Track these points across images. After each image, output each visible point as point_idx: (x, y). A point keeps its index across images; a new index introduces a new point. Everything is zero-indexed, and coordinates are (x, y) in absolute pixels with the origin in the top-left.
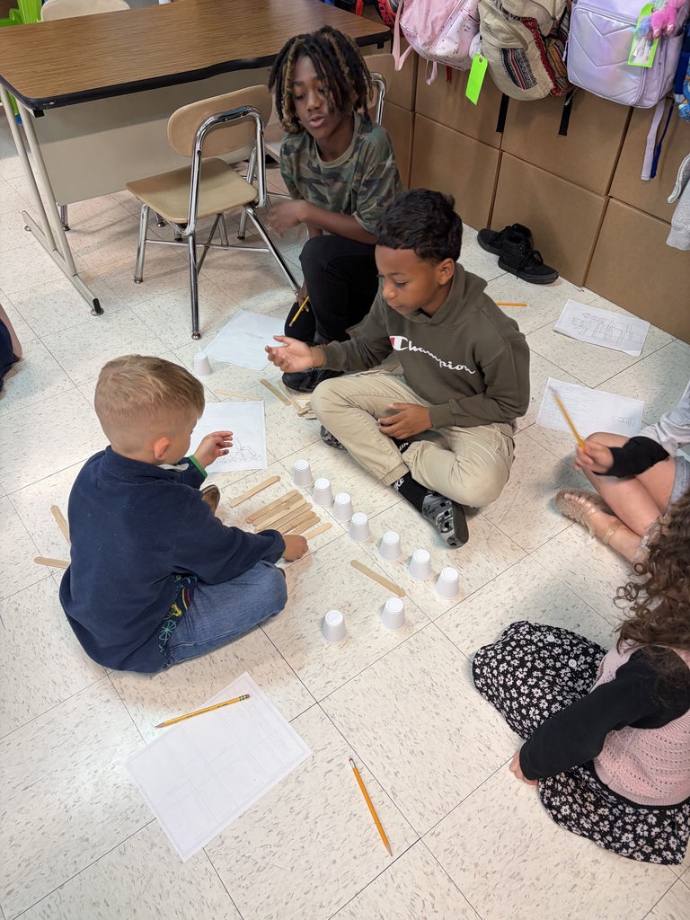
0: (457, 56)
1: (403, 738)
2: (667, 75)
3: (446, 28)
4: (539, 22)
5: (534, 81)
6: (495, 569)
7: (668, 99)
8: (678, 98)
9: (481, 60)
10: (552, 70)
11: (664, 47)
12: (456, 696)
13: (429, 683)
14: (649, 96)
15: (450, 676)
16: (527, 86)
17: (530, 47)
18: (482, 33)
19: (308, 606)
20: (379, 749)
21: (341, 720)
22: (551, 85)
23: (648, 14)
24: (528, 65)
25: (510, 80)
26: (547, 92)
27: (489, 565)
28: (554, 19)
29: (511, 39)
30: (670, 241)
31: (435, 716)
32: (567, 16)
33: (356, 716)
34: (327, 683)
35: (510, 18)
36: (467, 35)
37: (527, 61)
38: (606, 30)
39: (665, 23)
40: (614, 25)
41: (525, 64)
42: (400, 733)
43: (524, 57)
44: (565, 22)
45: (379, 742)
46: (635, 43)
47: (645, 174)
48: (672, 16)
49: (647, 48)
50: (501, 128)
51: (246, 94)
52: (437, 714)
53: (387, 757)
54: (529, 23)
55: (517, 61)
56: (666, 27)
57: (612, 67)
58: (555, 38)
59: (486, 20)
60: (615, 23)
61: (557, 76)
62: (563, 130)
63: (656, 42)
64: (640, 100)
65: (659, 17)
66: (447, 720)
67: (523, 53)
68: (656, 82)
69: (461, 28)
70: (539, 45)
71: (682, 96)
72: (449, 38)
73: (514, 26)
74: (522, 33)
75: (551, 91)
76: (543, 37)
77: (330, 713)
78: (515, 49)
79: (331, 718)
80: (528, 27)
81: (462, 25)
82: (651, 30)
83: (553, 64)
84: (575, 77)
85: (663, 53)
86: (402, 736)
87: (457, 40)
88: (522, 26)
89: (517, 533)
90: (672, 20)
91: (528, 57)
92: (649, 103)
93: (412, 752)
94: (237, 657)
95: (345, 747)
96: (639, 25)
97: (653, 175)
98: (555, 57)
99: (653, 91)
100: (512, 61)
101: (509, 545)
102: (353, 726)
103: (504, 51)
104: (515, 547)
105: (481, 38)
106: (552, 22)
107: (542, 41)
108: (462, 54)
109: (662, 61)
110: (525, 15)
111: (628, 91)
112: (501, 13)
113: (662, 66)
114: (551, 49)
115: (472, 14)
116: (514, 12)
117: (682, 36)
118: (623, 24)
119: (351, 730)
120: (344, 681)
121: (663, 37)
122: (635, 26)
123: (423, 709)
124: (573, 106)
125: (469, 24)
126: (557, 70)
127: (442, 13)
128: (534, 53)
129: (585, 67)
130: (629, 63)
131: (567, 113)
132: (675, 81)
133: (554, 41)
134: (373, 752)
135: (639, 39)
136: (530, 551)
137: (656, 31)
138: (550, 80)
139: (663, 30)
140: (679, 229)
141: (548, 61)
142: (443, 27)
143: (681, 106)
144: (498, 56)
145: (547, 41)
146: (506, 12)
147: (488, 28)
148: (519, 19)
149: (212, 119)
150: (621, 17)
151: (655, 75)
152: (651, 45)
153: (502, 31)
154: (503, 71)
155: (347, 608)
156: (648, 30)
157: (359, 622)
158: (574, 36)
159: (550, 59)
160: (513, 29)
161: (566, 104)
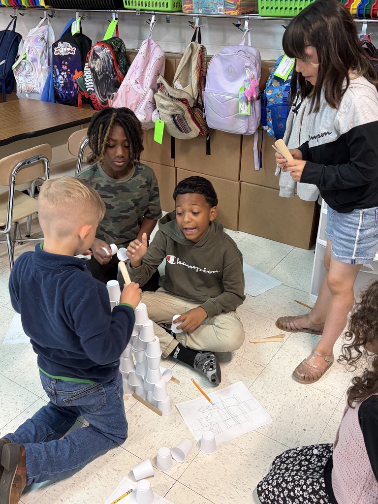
0: (146, 121)
1: (236, 485)
2: (257, 118)
3: (138, 108)
4: (189, 100)
5: (190, 129)
6: (250, 380)
7: (260, 129)
8: (265, 128)
9: (160, 122)
10: (198, 123)
11: (253, 106)
12: (256, 452)
13: (238, 450)
14: (251, 128)
15: (248, 442)
16: (187, 132)
17: (186, 113)
18: (158, 108)
19: (149, 429)
20: (224, 495)
21: (195, 486)
22: (199, 131)
23: (243, 92)
24: (186, 122)
25: (178, 130)
26: (198, 134)
27: (246, 378)
28: (194, 99)
29: (175, 110)
30: (281, 194)
31: (249, 466)
32: (200, 97)
33: (203, 481)
34: (178, 468)
35: (174, 100)
36: (150, 111)
37: (185, 120)
38: (224, 101)
39: (252, 94)
40: (227, 98)
41: (184, 121)
42: (233, 482)
43: (184, 118)
44: (200, 100)
45: (222, 491)
46: (240, 105)
47: (257, 167)
48: (254, 91)
49: (246, 106)
50: (173, 156)
51: (38, 149)
52: (250, 465)
53: (231, 498)
54: (184, 101)
55: (180, 120)
56: (253, 96)
57: (230, 117)
58: (197, 107)
59: (160, 102)
60: (227, 97)
61: (201, 125)
62: (208, 152)
63: (249, 103)
64: (247, 132)
65: (249, 92)
66: (257, 466)
67: (183, 116)
68: (253, 121)
69: (146, 108)
70: (190, 112)
71: (267, 127)
72: (140, 113)
73: (177, 103)
74: (181, 106)
75: (199, 133)
76: (191, 107)
77: (187, 484)
78: (179, 114)
79: (189, 487)
80: (184, 103)
81: (146, 106)
82: (247, 98)
83: (198, 120)
84: (211, 124)
85: (253, 108)
86: (235, 484)
87: (145, 114)
88: (181, 103)
89: (254, 358)
90: (255, 93)
91: (186, 117)
92: (252, 132)
93: (244, 491)
94: (116, 470)
95: (203, 500)
96: (240, 97)
97: (261, 166)
98: (199, 116)
99: (252, 126)
100: (178, 121)
101: (253, 366)
102: (204, 487)
103: (173, 116)
104: (256, 366)
105: (158, 111)
106: (193, 100)
107: (191, 110)
108: (148, 120)
109: (254, 111)
110: (182, 98)
111: (241, 128)
112: (168, 98)
113: (254, 113)
114: (196, 113)
115: (151, 100)
116: (176, 96)
117: (260, 99)
118: (231, 97)
119: (203, 489)
120: (188, 464)
121: (252, 101)
122: (238, 97)
123: (241, 465)
124: (211, 140)
125: (150, 105)
126: (202, 123)
127: (135, 101)
128: (188, 115)
129: (216, 118)
130: (239, 113)
131: (208, 143)
132: (261, 120)
133: (197, 109)
134: (221, 498)
135: (242, 102)
136: (265, 366)
137: (249, 98)
138: (198, 128)
139: (252, 97)
140: (284, 187)
141: (195, 119)
142: (136, 108)
143: (268, 131)
144: (169, 119)
145: (193, 109)
146: (172, 97)
147: (162, 106)
148: (179, 99)
149: (20, 164)
150: (229, 94)
151: (252, 118)
152: (248, 104)
153: (171, 106)
154: (174, 126)
155: (174, 423)
156: (245, 98)
157: (184, 429)
158: (207, 105)
159: (196, 118)
160: (176, 104)
161: (208, 139)
